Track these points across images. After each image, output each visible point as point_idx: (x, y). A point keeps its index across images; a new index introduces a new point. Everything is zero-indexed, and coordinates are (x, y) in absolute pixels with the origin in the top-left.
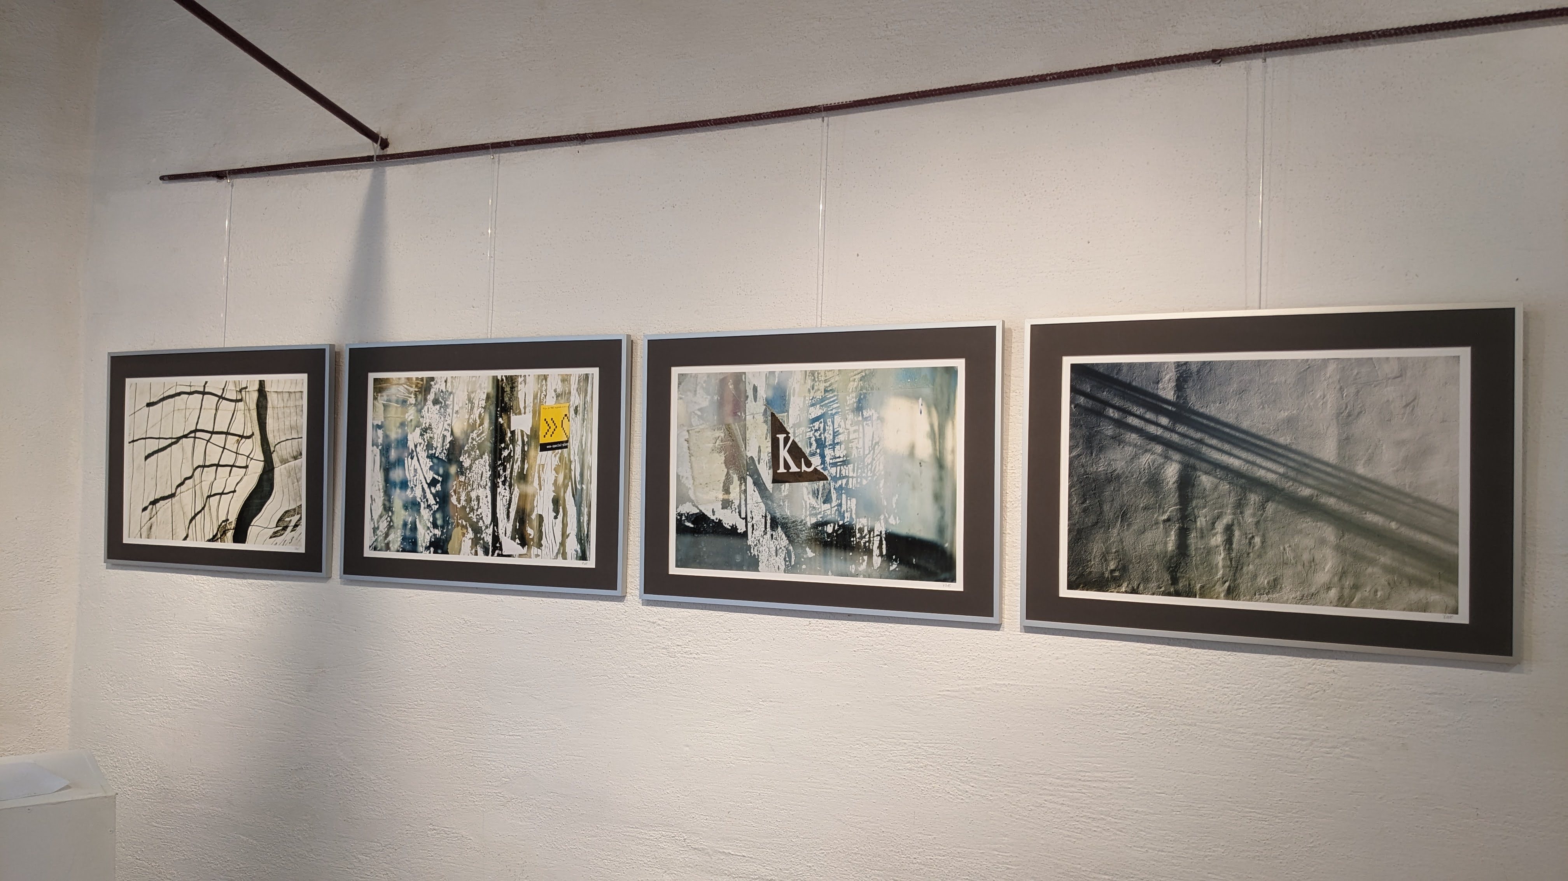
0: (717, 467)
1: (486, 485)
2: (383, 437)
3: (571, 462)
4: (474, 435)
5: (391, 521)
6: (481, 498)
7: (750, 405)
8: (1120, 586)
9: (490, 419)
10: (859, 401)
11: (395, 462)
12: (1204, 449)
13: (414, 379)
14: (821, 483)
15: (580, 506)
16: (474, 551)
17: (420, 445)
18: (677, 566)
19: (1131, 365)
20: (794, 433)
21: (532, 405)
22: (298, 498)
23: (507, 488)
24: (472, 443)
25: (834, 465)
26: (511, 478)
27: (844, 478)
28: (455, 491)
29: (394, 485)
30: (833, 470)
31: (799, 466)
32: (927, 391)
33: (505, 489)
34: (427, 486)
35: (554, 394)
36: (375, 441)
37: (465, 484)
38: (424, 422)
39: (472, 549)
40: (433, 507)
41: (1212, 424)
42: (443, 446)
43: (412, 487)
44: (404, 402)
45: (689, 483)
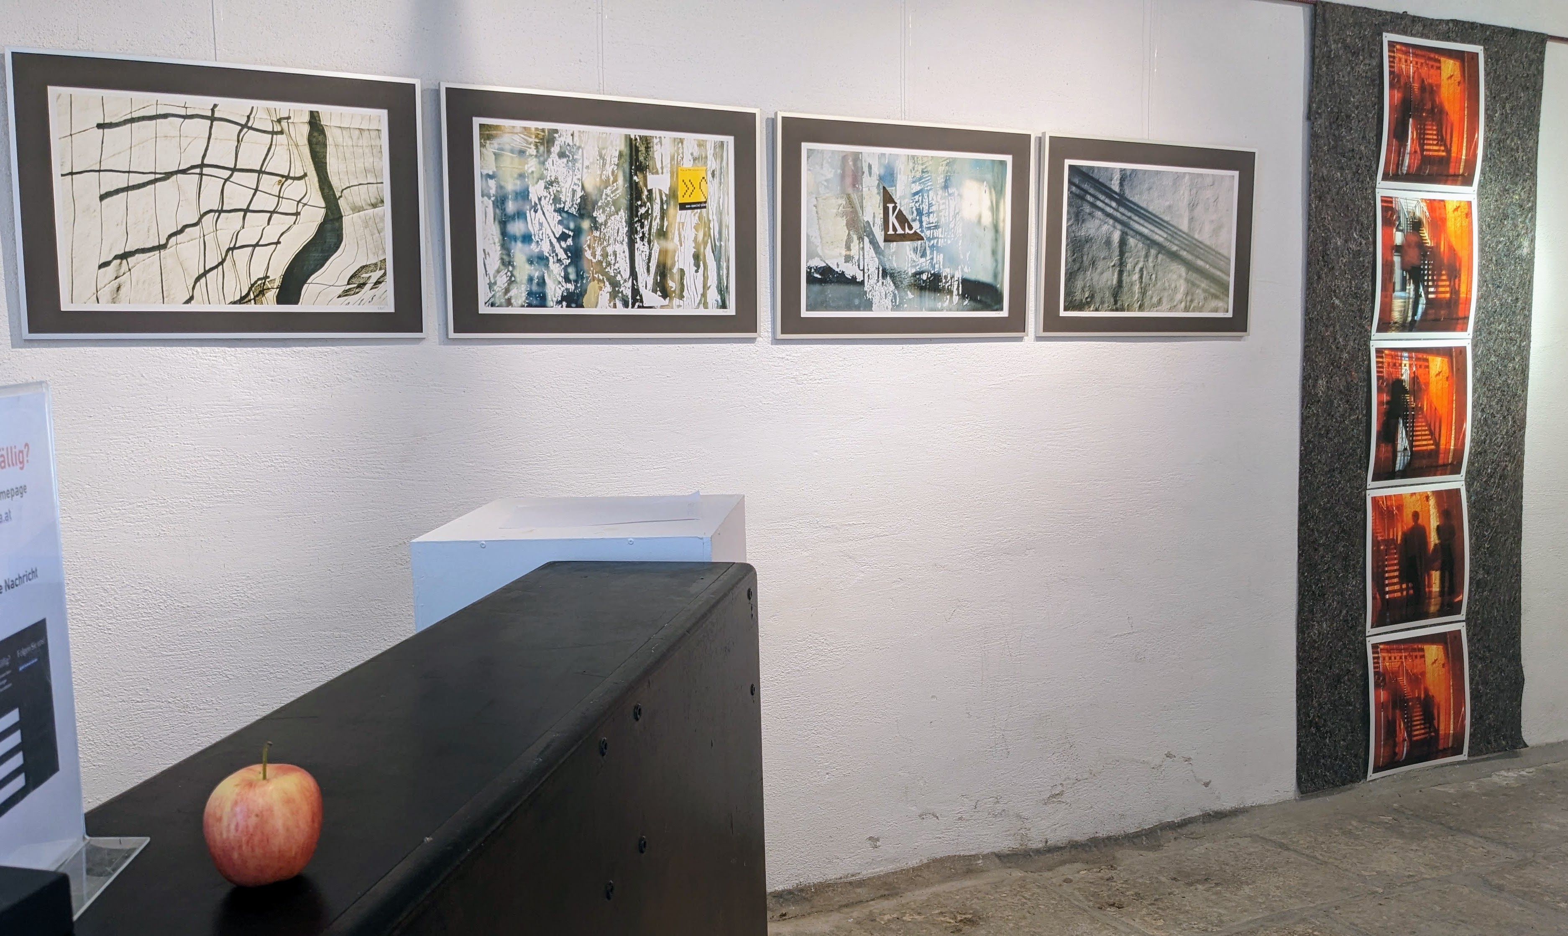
0: (840, 228)
1: (623, 240)
2: (497, 187)
3: (709, 221)
4: (608, 191)
5: (512, 275)
6: (618, 253)
7: (866, 178)
8: (1090, 307)
9: (624, 176)
10: (946, 181)
11: (514, 215)
12: (1132, 223)
13: (533, 129)
14: (919, 242)
15: (719, 261)
16: (612, 304)
17: (545, 199)
18: (807, 310)
19: (1099, 168)
20: (901, 204)
21: (669, 165)
22: (380, 252)
23: (646, 244)
24: (606, 199)
25: (929, 228)
26: (650, 234)
27: (935, 238)
28: (589, 246)
29: (515, 238)
30: (928, 233)
31: (904, 229)
32: (989, 176)
33: (644, 245)
34: (556, 240)
35: (691, 157)
36: (486, 192)
37: (600, 240)
38: (549, 175)
39: (610, 302)
40: (564, 262)
41: (1136, 208)
42: (573, 201)
43: (538, 241)
44: (522, 152)
45: (817, 241)
